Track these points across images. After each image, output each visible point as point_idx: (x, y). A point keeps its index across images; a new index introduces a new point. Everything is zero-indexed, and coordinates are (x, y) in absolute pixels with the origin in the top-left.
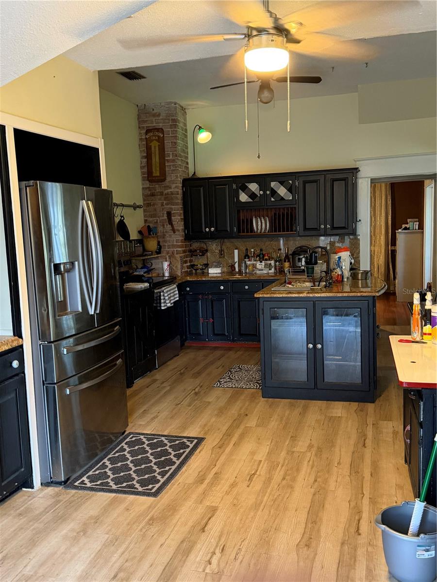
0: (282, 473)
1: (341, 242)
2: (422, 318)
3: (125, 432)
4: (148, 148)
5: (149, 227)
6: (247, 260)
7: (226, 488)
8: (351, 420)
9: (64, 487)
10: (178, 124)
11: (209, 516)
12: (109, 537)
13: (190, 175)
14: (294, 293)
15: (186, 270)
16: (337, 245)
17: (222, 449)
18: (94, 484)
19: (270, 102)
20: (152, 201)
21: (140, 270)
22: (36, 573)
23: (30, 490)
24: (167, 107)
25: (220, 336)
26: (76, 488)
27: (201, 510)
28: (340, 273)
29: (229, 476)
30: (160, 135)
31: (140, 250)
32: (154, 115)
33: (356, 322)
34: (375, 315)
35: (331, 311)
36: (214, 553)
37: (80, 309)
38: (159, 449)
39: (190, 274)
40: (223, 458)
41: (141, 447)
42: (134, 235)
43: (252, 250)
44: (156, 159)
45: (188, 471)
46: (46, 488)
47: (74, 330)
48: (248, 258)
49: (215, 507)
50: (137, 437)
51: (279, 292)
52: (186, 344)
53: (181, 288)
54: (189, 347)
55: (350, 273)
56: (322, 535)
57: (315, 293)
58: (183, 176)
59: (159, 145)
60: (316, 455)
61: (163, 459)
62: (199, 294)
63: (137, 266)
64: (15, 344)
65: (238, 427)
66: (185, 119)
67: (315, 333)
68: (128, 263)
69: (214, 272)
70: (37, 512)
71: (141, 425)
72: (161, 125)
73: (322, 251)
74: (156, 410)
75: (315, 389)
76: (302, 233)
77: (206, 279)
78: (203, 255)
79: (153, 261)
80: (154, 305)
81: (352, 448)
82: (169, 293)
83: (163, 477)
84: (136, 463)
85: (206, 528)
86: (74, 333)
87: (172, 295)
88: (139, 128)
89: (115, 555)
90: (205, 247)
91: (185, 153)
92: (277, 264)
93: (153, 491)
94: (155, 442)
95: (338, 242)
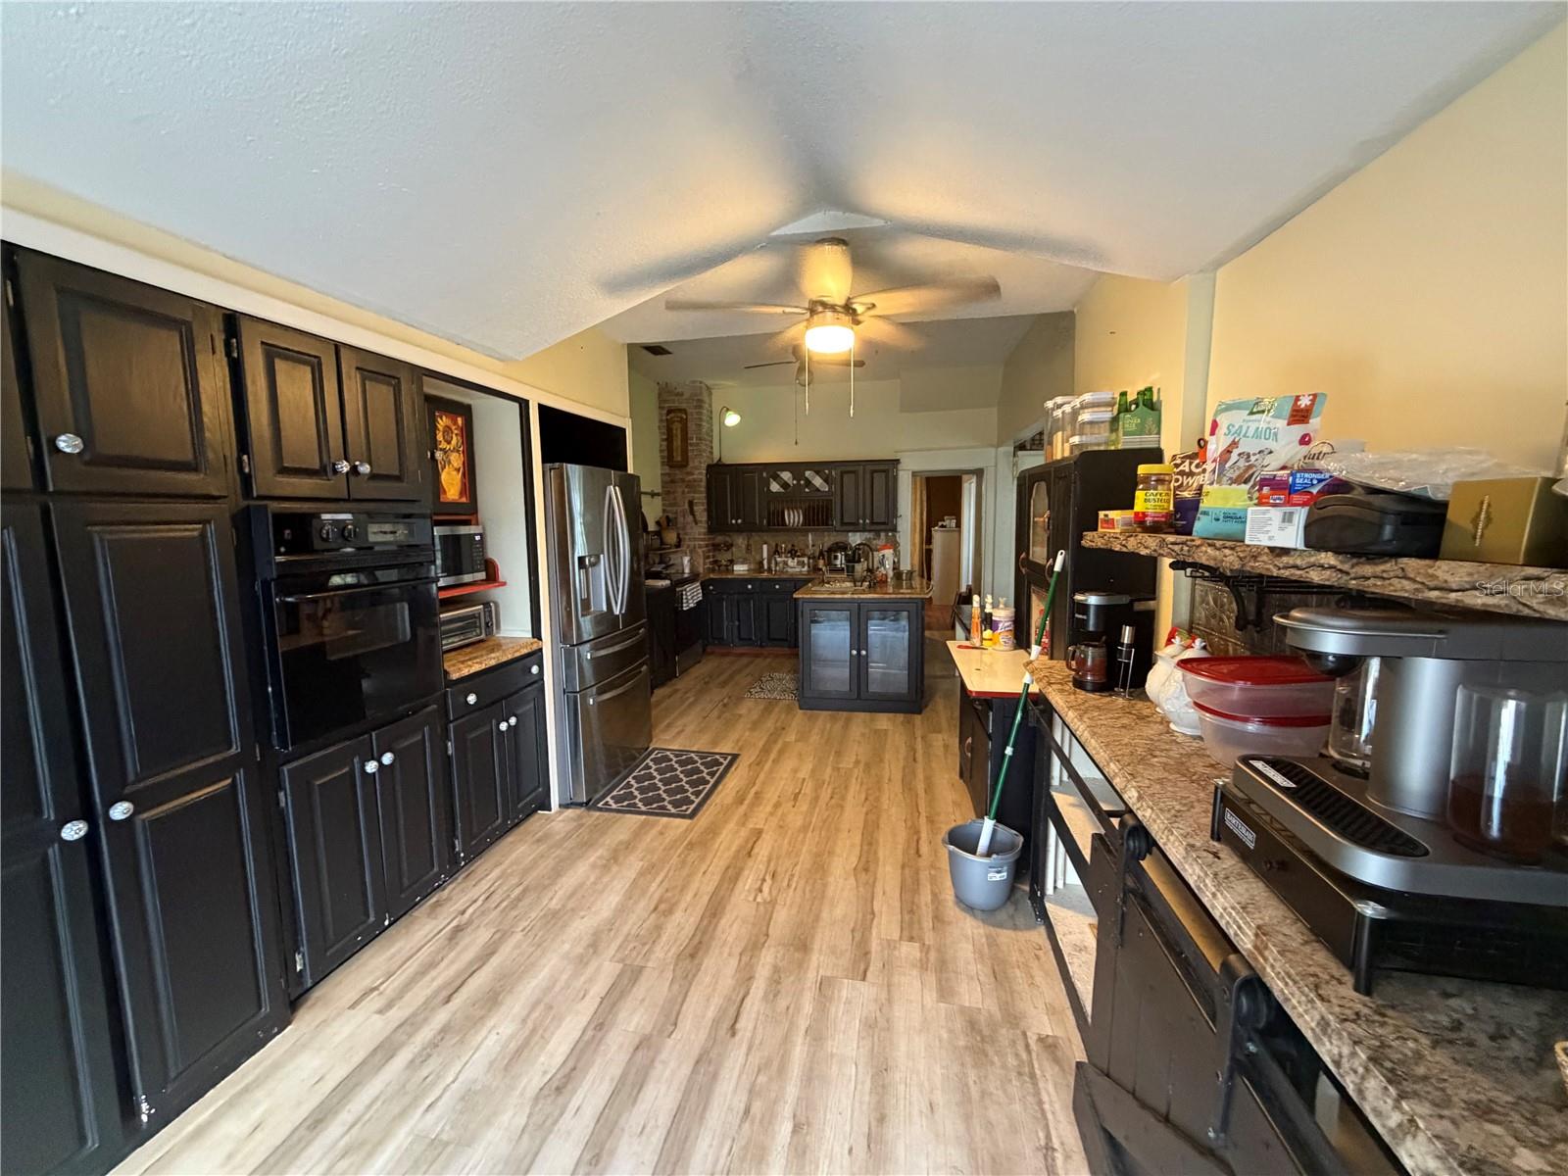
0: (829, 791)
1: (880, 539)
2: (982, 622)
3: (649, 747)
4: (669, 431)
5: (667, 517)
6: (777, 556)
7: (769, 809)
8: (897, 733)
9: (586, 809)
10: (702, 404)
11: (754, 839)
12: (644, 864)
13: (715, 461)
14: (834, 594)
15: (709, 566)
17: (761, 766)
18: (620, 805)
20: (671, 488)
21: (659, 565)
22: (564, 906)
23: (548, 812)
24: (690, 386)
25: (746, 641)
26: (600, 809)
27: (744, 833)
28: (883, 573)
29: (771, 795)
30: (683, 416)
31: (657, 543)
32: (678, 394)
33: (904, 626)
35: (876, 614)
36: (764, 880)
37: (605, 609)
38: (689, 767)
39: (713, 571)
40: (762, 776)
41: (668, 764)
42: (652, 527)
43: (783, 546)
44: (677, 443)
45: (724, 790)
46: (566, 810)
47: (593, 633)
48: (779, 554)
49: (760, 829)
50: (663, 753)
51: (819, 592)
52: (708, 650)
53: (704, 587)
54: (712, 653)
55: (893, 573)
56: (880, 856)
57: (859, 594)
58: (708, 462)
59: (681, 427)
60: (864, 771)
61: (695, 777)
62: (724, 594)
63: (656, 561)
64: (535, 647)
65: (775, 742)
66: (711, 400)
67: (859, 639)
68: (648, 557)
69: (740, 569)
70: (558, 837)
71: (665, 740)
72: (684, 406)
74: (681, 724)
75: (858, 699)
76: (839, 527)
77: (732, 577)
78: (728, 550)
79: (672, 556)
80: (677, 604)
81: (902, 763)
82: (691, 592)
83: (697, 797)
84: (665, 782)
85: (752, 853)
86: (593, 637)
87: (695, 594)
88: (660, 408)
89: (653, 885)
90: (729, 541)
91: (710, 437)
92: (811, 561)
93: (688, 812)
94: (684, 757)
95: (878, 539)
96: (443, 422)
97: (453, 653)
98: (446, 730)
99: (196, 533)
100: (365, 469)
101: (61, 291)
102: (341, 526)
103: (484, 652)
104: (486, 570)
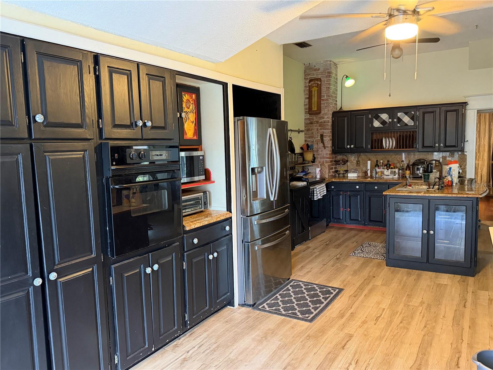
0: (400, 319)
1: (452, 157)
3: (289, 278)
4: (310, 92)
5: (307, 144)
6: (377, 168)
7: (359, 323)
8: (454, 288)
9: (253, 308)
10: (331, 75)
11: (347, 340)
12: (281, 343)
13: (338, 109)
14: (414, 193)
15: (332, 174)
16: (448, 159)
17: (356, 298)
18: (271, 309)
19: (400, 57)
20: (310, 127)
21: (301, 173)
22: (237, 358)
23: (232, 307)
24: (324, 64)
25: (355, 221)
26: (260, 310)
27: (342, 335)
28: (450, 180)
29: (361, 316)
30: (319, 83)
31: (301, 160)
32: (315, 70)
33: (462, 216)
34: (478, 212)
35: (442, 207)
36: (351, 364)
37: (265, 197)
38: (312, 293)
39: (335, 177)
40: (357, 304)
41: (300, 289)
42: (298, 150)
43: (382, 161)
44: (315, 99)
45: (332, 309)
46: (241, 307)
47: (259, 210)
48: (378, 167)
49: (352, 334)
50: (298, 283)
51: (402, 191)
52: (329, 225)
53: (328, 186)
54: (332, 227)
55: (458, 180)
56: (429, 363)
57: (430, 193)
58: (333, 110)
59: (317, 90)
60: (426, 309)
61: (315, 299)
62: (341, 191)
63: (298, 171)
64: (228, 216)
65: (368, 284)
66: (337, 71)
67: (429, 223)
68: (293, 168)
69: (352, 176)
70: (237, 322)
71: (300, 275)
72: (319, 77)
73: (436, 163)
74: (310, 267)
75: (427, 263)
76: (420, 149)
77: (346, 181)
78: (344, 164)
79: (309, 168)
80: (310, 197)
81: (455, 307)
82: (320, 189)
83: (315, 310)
84: (298, 299)
85: (345, 347)
86: (259, 212)
87: (322, 190)
88: (305, 79)
89: (285, 355)
90: (346, 159)
91: (335, 94)
92: (400, 171)
93: (309, 318)
94: (310, 287)
95: (449, 157)
96: (186, 97)
97: (188, 217)
98: (183, 256)
99: (81, 156)
100: (149, 124)
101: (38, 53)
102: (138, 152)
103: (203, 217)
104: (205, 175)
